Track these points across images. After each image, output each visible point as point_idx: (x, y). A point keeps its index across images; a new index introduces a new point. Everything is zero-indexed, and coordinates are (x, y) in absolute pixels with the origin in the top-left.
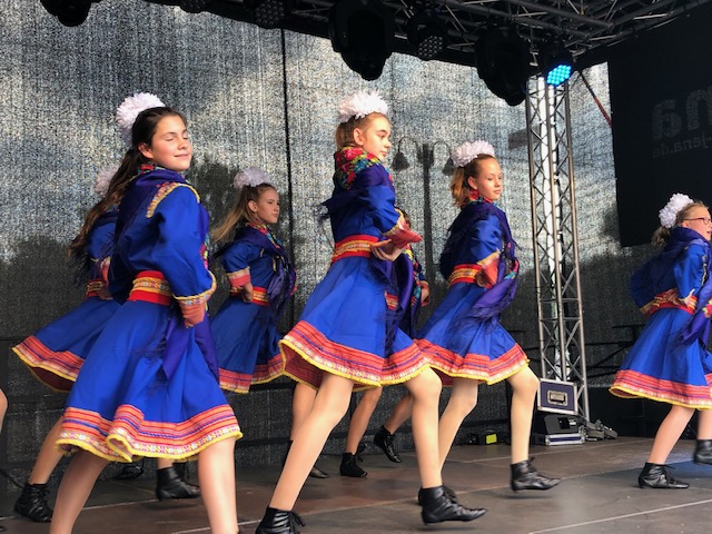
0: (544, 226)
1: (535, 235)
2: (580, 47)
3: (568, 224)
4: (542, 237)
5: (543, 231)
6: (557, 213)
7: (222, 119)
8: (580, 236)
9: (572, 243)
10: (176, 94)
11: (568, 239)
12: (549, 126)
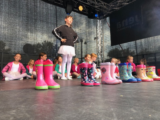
0: (98, 43)
1: (97, 44)
2: (105, 14)
3: (102, 43)
4: (98, 45)
5: (98, 44)
6: (101, 41)
7: (45, 19)
8: (104, 45)
9: (103, 46)
10: (37, 13)
11: (102, 45)
12: (100, 27)
